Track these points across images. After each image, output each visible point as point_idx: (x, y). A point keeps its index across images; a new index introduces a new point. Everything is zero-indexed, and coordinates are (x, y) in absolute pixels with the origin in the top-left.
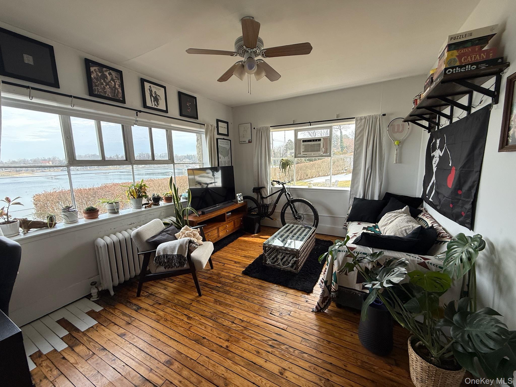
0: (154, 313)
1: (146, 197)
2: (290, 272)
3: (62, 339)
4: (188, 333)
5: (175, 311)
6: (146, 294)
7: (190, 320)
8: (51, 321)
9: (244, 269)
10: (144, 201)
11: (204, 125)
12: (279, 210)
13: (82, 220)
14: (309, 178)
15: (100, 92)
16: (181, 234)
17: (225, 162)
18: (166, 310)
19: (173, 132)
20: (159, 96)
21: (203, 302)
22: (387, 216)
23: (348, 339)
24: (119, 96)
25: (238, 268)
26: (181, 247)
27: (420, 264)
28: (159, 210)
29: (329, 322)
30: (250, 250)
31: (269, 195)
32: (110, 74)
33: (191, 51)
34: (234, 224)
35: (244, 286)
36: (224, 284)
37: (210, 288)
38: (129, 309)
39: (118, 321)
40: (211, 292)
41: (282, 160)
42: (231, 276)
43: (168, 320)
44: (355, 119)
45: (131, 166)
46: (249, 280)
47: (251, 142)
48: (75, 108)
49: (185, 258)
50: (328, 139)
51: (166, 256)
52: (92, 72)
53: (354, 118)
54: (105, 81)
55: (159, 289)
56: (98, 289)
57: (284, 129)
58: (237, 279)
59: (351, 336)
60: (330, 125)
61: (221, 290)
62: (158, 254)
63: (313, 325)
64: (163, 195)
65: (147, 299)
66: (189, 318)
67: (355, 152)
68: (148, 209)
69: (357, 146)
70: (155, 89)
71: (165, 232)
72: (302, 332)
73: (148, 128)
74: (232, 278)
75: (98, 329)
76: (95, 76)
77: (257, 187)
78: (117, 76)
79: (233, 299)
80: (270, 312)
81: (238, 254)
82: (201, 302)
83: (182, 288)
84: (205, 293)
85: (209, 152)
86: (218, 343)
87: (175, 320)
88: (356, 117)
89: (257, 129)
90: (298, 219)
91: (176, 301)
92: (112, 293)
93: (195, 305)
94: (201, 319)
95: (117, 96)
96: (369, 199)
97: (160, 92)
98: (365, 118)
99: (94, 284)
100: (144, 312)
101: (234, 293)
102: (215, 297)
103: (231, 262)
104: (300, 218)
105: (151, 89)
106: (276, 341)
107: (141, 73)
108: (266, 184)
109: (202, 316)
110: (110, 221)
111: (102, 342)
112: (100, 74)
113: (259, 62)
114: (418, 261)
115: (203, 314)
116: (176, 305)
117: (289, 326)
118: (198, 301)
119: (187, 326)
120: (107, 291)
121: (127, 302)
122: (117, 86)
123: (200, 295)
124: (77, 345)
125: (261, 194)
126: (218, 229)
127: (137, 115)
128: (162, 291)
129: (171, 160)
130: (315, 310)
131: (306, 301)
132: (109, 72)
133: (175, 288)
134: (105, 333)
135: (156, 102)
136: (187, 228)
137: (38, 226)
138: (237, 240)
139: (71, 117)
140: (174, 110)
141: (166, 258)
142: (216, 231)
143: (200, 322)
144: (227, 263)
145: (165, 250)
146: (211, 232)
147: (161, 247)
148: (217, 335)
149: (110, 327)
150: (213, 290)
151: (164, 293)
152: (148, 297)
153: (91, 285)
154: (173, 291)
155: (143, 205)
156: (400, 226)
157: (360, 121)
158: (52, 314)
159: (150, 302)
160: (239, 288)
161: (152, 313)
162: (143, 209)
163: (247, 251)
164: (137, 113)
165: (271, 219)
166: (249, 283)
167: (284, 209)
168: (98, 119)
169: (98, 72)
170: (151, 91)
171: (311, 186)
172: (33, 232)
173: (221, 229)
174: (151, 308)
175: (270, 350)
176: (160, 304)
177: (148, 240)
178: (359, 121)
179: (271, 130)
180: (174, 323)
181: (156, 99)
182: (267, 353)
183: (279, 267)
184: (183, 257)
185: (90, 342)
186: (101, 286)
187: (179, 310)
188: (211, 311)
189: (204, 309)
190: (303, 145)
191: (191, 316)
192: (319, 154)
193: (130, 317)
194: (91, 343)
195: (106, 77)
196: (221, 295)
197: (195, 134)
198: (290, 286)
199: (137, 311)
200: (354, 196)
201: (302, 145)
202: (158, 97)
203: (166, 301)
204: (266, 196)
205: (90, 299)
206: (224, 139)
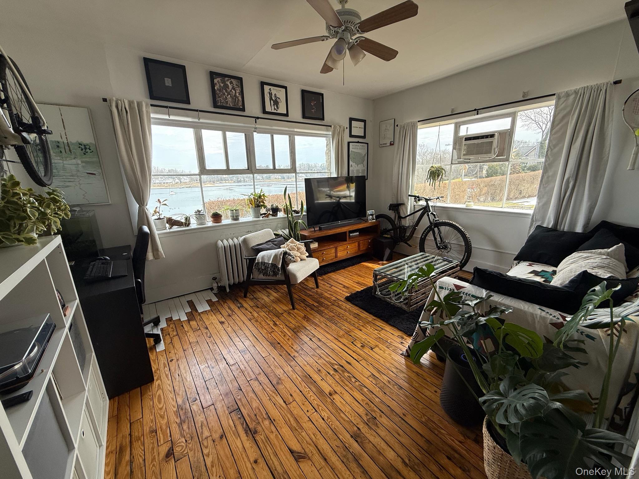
0: (251, 313)
1: (265, 207)
2: (401, 308)
3: (186, 313)
4: (268, 336)
5: (267, 316)
6: (252, 297)
7: (275, 326)
8: (184, 300)
9: (349, 295)
10: (263, 211)
11: (331, 126)
12: (418, 235)
13: (210, 223)
14: (524, 197)
15: (222, 103)
16: (285, 246)
17: (358, 171)
18: (260, 313)
19: (297, 138)
20: (279, 98)
21: (293, 314)
22: (573, 257)
23: (428, 393)
24: (240, 105)
25: (344, 293)
26: (276, 256)
27: (555, 325)
28: (276, 221)
29: (415, 370)
30: (368, 277)
31: (409, 214)
32: (231, 83)
33: (276, 47)
34: (359, 245)
35: (339, 310)
36: (321, 304)
37: (306, 305)
38: (234, 305)
39: (223, 312)
40: (305, 308)
41: (432, 167)
42: (332, 299)
43: (258, 322)
44: (555, 97)
45: (252, 175)
46: (348, 307)
47: (393, 144)
48: (201, 121)
49: (279, 268)
50: (508, 133)
51: (263, 263)
52: (216, 83)
53: (554, 95)
54: (226, 91)
55: (263, 295)
56: (218, 284)
57: (438, 123)
58: (336, 302)
59: (435, 393)
60: (514, 111)
61: (315, 309)
62: (257, 260)
63: (394, 366)
64: (282, 206)
65: (250, 301)
66: (275, 324)
67: (549, 152)
68: (264, 218)
69: (554, 143)
70: (274, 90)
71: (271, 242)
72: (376, 369)
73: (270, 135)
74: (332, 300)
75: (209, 314)
76: (218, 88)
77: (396, 203)
78: (237, 84)
79: (322, 319)
80: (353, 340)
81: (352, 279)
82: (291, 315)
83: (282, 299)
84: (299, 307)
85: (336, 159)
86: (288, 351)
87: (263, 323)
88: (559, 91)
89: (401, 126)
90: (442, 249)
91: (271, 308)
92: (228, 290)
93: (285, 316)
94: (284, 328)
95: (238, 104)
96: (566, 230)
97: (281, 93)
98: (576, 92)
99: (214, 279)
100: (243, 310)
101: (326, 314)
102: (306, 314)
103: (340, 285)
104: (445, 247)
105: (270, 92)
106: (342, 367)
107: (261, 76)
108: (407, 200)
109: (287, 326)
110: (230, 227)
111: (207, 323)
112: (222, 85)
113: (359, 41)
114: (551, 320)
115: (288, 325)
116: (270, 311)
117: (365, 360)
118: (289, 313)
119: (270, 330)
120: (224, 287)
121: (235, 300)
122: (237, 94)
123: (294, 308)
124: (192, 320)
125: (399, 213)
126: (336, 248)
127: (256, 123)
128: (265, 298)
129: (293, 169)
130: (405, 353)
131: (401, 343)
132: (230, 81)
133: (275, 298)
134: (212, 318)
135: (275, 105)
136: (292, 241)
137: (179, 224)
138: (359, 265)
139: (202, 130)
140: (296, 112)
141: (264, 265)
142: (333, 251)
143: (282, 330)
144: (335, 285)
145: (263, 258)
146: (327, 250)
147: (261, 254)
148: (291, 345)
149: (217, 314)
150: (307, 307)
151: (266, 300)
152: (252, 299)
153: (213, 279)
154: (273, 300)
155: (261, 215)
156: (575, 272)
157: (565, 99)
158: (186, 296)
159: (252, 304)
160: (334, 311)
161: (249, 313)
162: (261, 219)
163: (363, 278)
164: (256, 120)
165: (409, 245)
166: (346, 309)
167: (424, 235)
168: (224, 129)
169: (220, 83)
170: (270, 94)
171: (470, 205)
172: (175, 228)
173: (340, 248)
174: (249, 309)
175: (332, 372)
176: (258, 307)
177: (253, 247)
178: (563, 100)
179: (419, 125)
180: (261, 325)
181: (276, 103)
182: (328, 374)
183: (389, 300)
184: (277, 267)
185: (200, 320)
186: (220, 283)
187: (270, 316)
188: (297, 324)
189: (291, 320)
190: (465, 145)
191: (278, 323)
192: (489, 158)
193: (233, 311)
194: (201, 322)
195: (228, 87)
196: (312, 313)
197: (325, 139)
198: (390, 323)
199: (239, 308)
200: (539, 223)
201: (463, 145)
202: (278, 100)
203: (264, 306)
204: (405, 215)
205: (212, 291)
206: (358, 142)
